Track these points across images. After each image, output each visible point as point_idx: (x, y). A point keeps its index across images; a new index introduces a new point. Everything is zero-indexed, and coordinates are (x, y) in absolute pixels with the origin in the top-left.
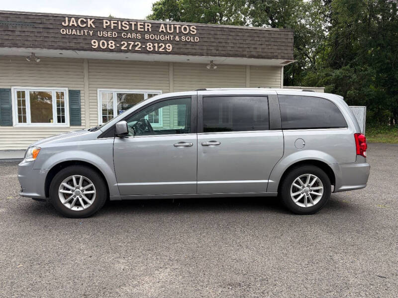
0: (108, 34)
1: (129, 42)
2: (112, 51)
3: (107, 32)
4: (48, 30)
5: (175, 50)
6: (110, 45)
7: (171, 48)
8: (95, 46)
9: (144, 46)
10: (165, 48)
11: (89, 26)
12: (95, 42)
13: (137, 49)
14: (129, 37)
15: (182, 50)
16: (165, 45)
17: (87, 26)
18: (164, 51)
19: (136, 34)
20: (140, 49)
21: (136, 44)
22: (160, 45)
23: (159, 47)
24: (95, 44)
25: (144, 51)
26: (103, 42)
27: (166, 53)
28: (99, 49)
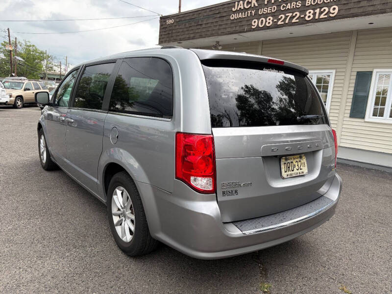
0: (267, 10)
1: (287, 15)
2: (268, 28)
3: (268, 8)
4: (222, 19)
5: (342, 12)
6: (268, 21)
7: (336, 11)
8: (254, 26)
9: (302, 16)
10: (329, 12)
11: (253, 6)
12: (255, 22)
13: (294, 20)
14: (288, 9)
15: (352, 11)
16: (329, 9)
17: (251, 6)
18: (326, 16)
19: (296, 2)
20: (298, 21)
21: (294, 15)
22: (322, 10)
23: (321, 13)
24: (255, 23)
25: (303, 22)
26: (262, 20)
27: (329, 19)
28: (258, 29)
